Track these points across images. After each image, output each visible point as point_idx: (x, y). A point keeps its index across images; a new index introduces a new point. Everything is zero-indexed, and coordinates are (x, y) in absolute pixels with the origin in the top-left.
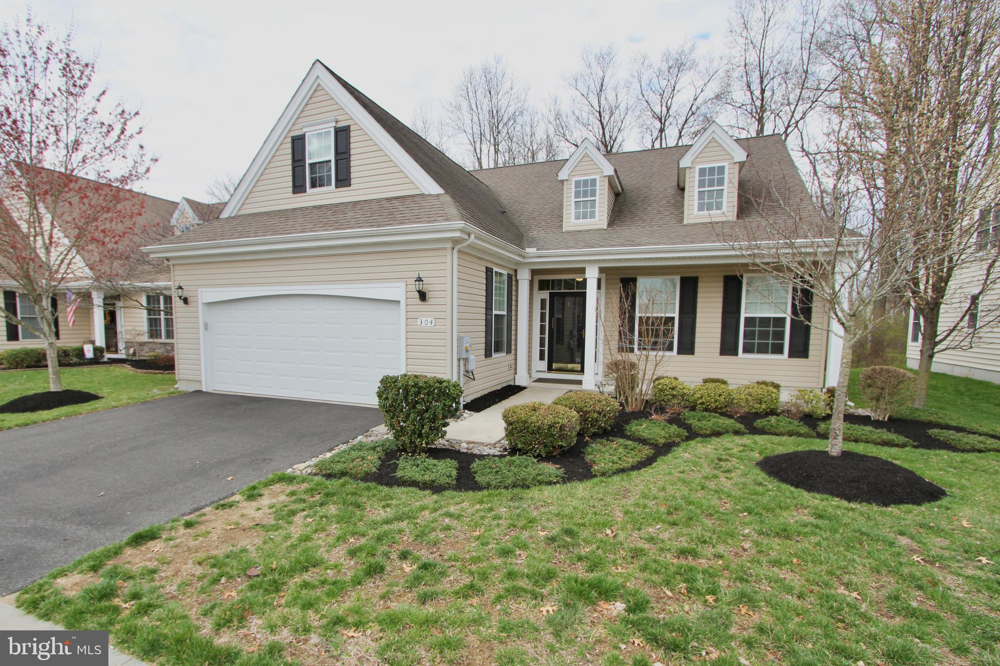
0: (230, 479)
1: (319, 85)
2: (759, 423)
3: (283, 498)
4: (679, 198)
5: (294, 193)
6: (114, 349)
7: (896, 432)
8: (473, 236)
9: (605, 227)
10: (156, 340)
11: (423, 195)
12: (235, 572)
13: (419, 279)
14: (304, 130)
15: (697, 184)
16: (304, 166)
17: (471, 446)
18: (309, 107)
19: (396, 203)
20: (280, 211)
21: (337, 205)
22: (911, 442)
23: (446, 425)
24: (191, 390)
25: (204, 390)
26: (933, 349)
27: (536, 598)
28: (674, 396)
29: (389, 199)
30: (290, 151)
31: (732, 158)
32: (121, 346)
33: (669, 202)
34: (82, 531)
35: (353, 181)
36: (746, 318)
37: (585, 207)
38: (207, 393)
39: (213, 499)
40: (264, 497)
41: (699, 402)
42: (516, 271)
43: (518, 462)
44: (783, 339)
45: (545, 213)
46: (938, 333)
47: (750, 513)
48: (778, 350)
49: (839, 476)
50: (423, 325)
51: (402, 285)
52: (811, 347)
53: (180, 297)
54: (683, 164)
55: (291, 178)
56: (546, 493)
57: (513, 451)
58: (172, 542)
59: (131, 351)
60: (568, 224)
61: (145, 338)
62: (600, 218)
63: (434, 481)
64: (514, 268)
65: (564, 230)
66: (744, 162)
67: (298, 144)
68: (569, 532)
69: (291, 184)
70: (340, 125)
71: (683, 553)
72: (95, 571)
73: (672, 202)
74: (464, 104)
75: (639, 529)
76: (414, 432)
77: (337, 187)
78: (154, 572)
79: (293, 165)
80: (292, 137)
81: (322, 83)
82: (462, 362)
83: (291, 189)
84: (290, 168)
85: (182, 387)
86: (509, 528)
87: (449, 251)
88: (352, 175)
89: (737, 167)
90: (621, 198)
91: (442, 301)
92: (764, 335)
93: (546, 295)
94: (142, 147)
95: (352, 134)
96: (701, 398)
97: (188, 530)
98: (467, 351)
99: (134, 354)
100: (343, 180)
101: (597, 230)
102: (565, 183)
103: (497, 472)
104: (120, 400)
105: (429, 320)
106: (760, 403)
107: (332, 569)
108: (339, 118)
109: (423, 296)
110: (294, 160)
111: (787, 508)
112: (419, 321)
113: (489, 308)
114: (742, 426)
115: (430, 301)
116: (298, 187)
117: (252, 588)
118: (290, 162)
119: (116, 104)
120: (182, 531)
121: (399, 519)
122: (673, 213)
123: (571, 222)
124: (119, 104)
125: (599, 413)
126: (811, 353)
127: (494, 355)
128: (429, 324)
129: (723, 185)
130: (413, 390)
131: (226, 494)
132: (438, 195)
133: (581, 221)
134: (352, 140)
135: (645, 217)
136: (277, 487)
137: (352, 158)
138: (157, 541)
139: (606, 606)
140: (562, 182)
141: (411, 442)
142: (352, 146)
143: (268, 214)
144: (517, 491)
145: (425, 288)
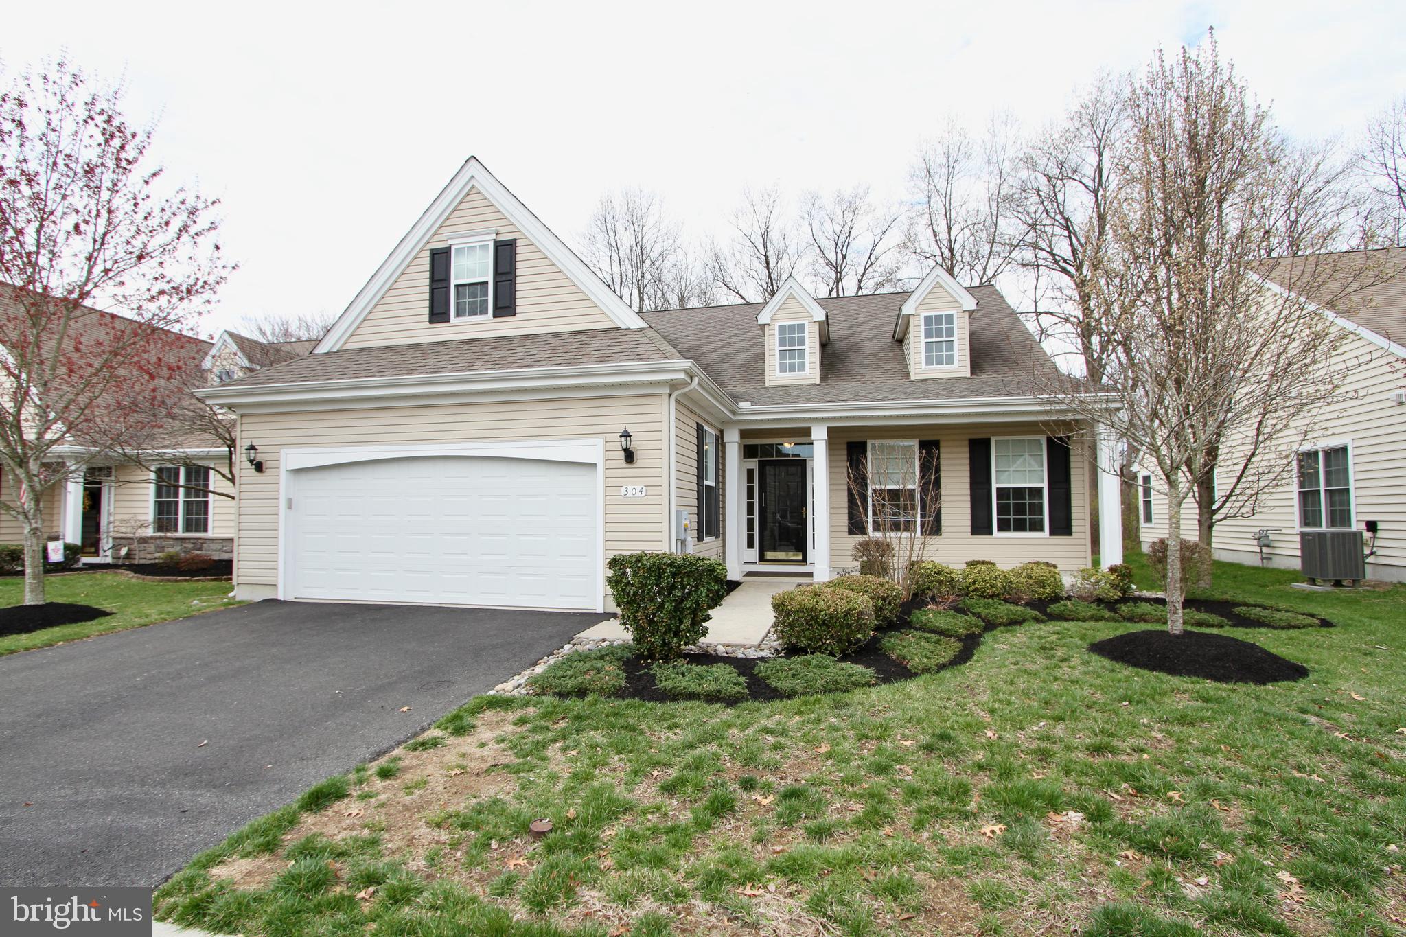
0: (405, 709)
1: (473, 187)
2: (1053, 608)
3: (510, 728)
4: (897, 351)
5: (431, 322)
6: (93, 550)
7: (1206, 611)
8: (696, 380)
9: (818, 382)
10: (169, 535)
11: (618, 329)
12: (508, 832)
13: (626, 435)
14: (450, 242)
15: (923, 334)
16: (448, 288)
17: (730, 649)
18: (457, 214)
19: (584, 338)
20: (409, 345)
21: (496, 339)
22: (1226, 621)
23: (708, 618)
24: (258, 599)
25: (281, 597)
26: (1212, 519)
27: (967, 818)
28: (941, 582)
29: (571, 334)
30: (427, 267)
31: (961, 306)
32: (106, 544)
33: (886, 355)
34: (206, 798)
35: (518, 310)
36: (998, 489)
37: (792, 358)
38: (285, 602)
39: (397, 738)
40: (479, 730)
41: (971, 589)
42: (722, 432)
43: (814, 662)
44: (1041, 513)
45: (737, 364)
46: (1216, 498)
47: (1130, 702)
48: (1037, 526)
49: (1198, 655)
50: (630, 494)
51: (600, 442)
52: (1074, 523)
53: (251, 461)
54: (906, 310)
55: (427, 303)
56: (874, 696)
57: (792, 650)
58: (373, 800)
59: (124, 551)
60: (772, 378)
61: (150, 532)
62: (811, 370)
63: (719, 691)
64: (720, 427)
65: (767, 385)
66: (973, 311)
67: (440, 260)
68: (944, 737)
69: (427, 311)
70: (501, 238)
71: (1096, 750)
72: (272, 851)
73: (891, 354)
74: (601, 237)
75: (1022, 729)
76: (669, 629)
77: (495, 316)
78: (374, 842)
79: (431, 285)
80: (432, 250)
81: (477, 185)
82: (679, 544)
83: (427, 318)
84: (427, 289)
85: (240, 594)
86: (860, 740)
87: (667, 397)
88: (518, 302)
89: (967, 315)
90: (828, 348)
91: (657, 463)
92: (1020, 509)
93: (753, 464)
94: (217, 248)
95: (519, 250)
96: (974, 583)
97: (388, 782)
98: (685, 530)
99: (129, 555)
100: (505, 307)
101: (809, 385)
102: (766, 327)
103: (794, 676)
104: (147, 616)
105: (638, 488)
106: (1043, 587)
107: (652, 813)
108: (501, 230)
109: (629, 456)
110: (433, 279)
111: (1165, 694)
112: (623, 489)
113: (700, 477)
114: (1037, 613)
115: (639, 463)
116: (438, 314)
117: (550, 849)
118: (427, 282)
119: (178, 188)
120: (379, 784)
121: (704, 741)
122: (895, 368)
123: (775, 375)
124: (182, 190)
125: (884, 599)
126: (1074, 529)
127: (706, 539)
128: (638, 494)
129: (952, 336)
130: (669, 570)
131: (412, 731)
132: (640, 330)
133: (788, 374)
134: (518, 257)
135: (863, 371)
136: (489, 715)
137: (518, 280)
138: (346, 801)
139: (1058, 818)
140: (763, 326)
141: (664, 644)
142: (518, 265)
143: (392, 349)
144: (838, 695)
145: (634, 446)
